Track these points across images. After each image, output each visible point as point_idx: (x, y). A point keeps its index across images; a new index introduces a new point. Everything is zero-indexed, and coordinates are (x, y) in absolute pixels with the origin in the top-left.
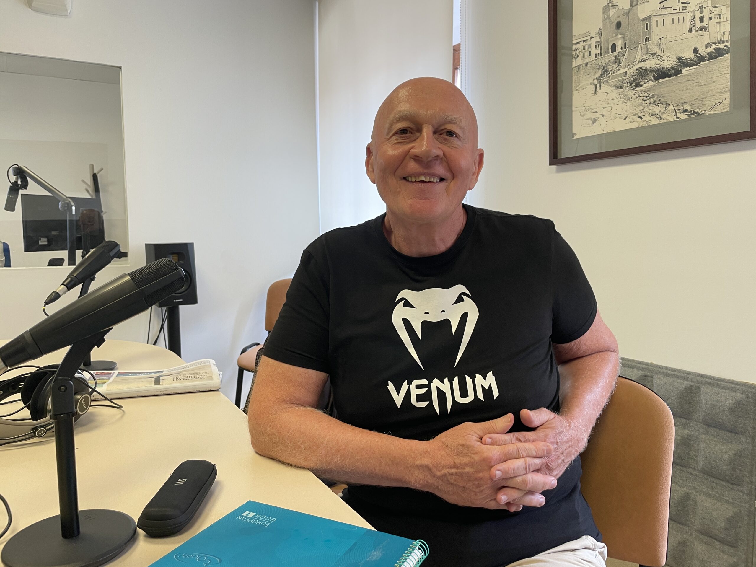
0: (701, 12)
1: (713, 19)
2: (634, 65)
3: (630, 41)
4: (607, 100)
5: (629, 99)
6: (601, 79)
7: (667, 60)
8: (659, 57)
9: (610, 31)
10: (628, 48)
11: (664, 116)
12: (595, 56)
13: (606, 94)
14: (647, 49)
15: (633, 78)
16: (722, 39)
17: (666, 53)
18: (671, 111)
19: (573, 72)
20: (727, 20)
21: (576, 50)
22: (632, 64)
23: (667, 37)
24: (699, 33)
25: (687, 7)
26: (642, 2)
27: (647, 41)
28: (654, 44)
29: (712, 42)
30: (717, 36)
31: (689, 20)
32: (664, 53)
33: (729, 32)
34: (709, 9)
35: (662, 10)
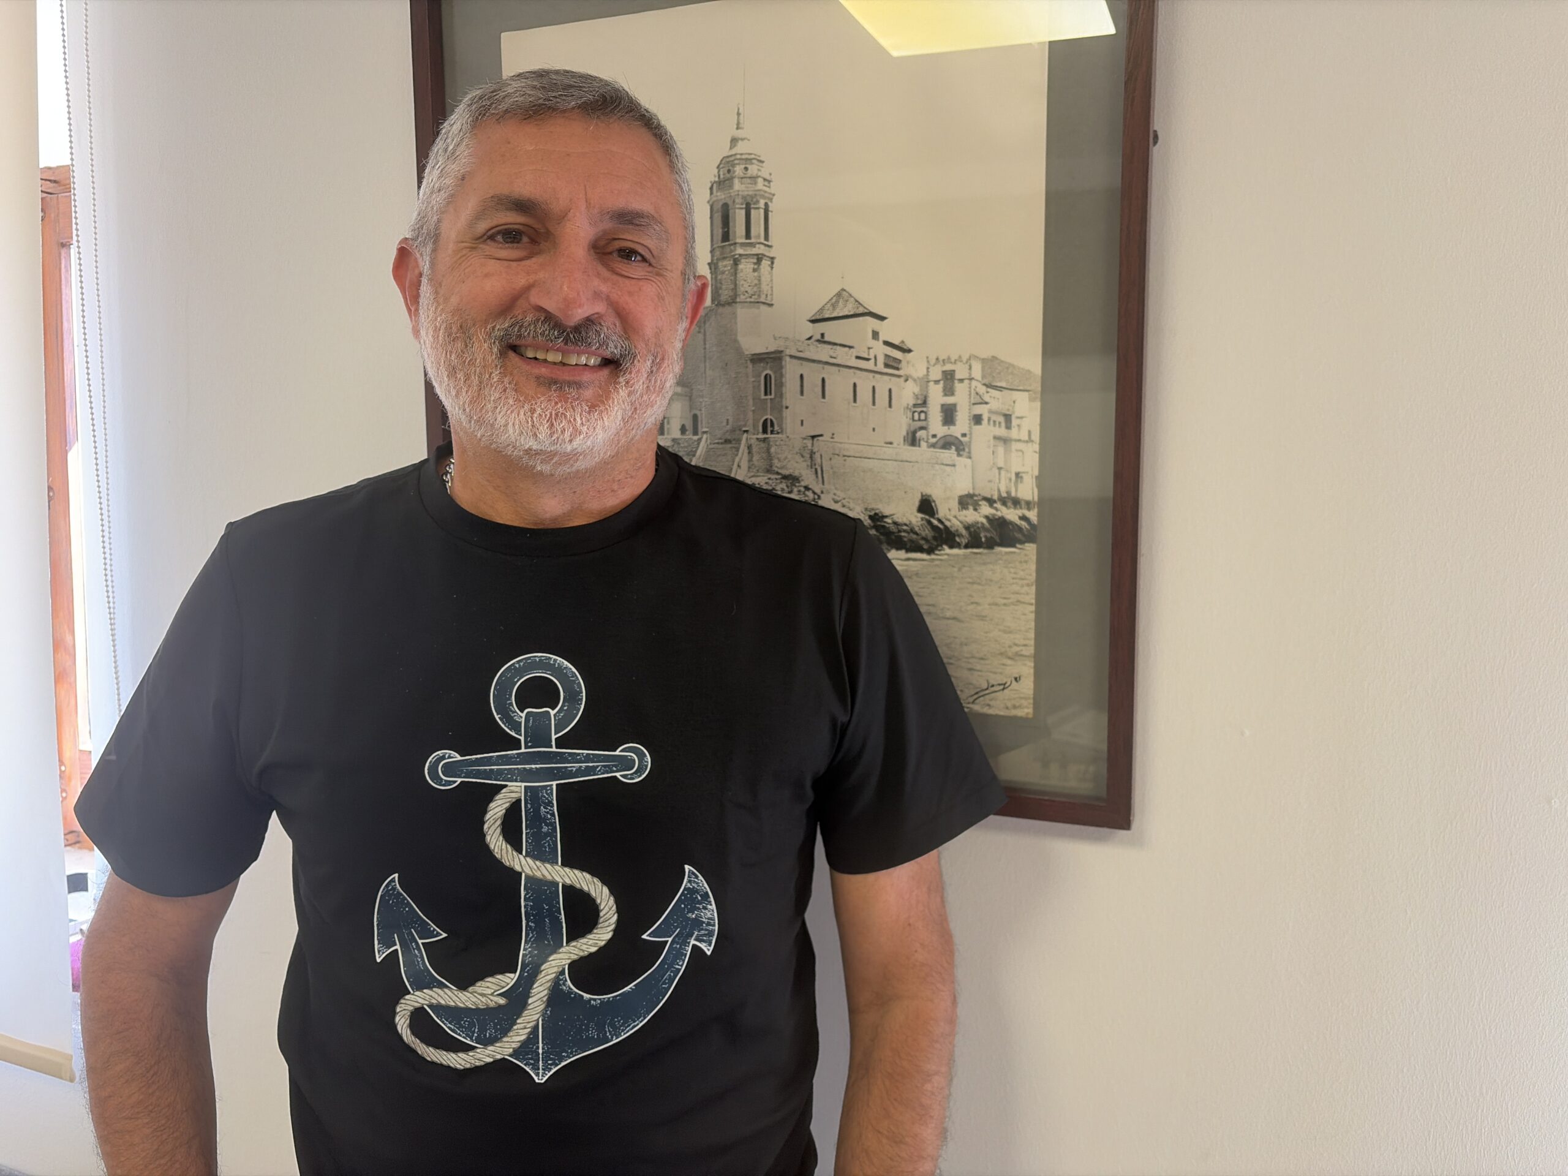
0: (949, 391)
1: (985, 422)
3: (712, 415)
8: (810, 494)
10: (705, 436)
14: (769, 457)
16: (1013, 494)
17: (833, 488)
20: (1030, 441)
23: (834, 436)
24: (938, 454)
25: (900, 361)
26: (752, 300)
27: (769, 431)
28: (793, 447)
29: (980, 495)
30: (997, 481)
31: (908, 405)
32: (826, 486)
33: (1037, 478)
34: (973, 387)
35: (819, 345)
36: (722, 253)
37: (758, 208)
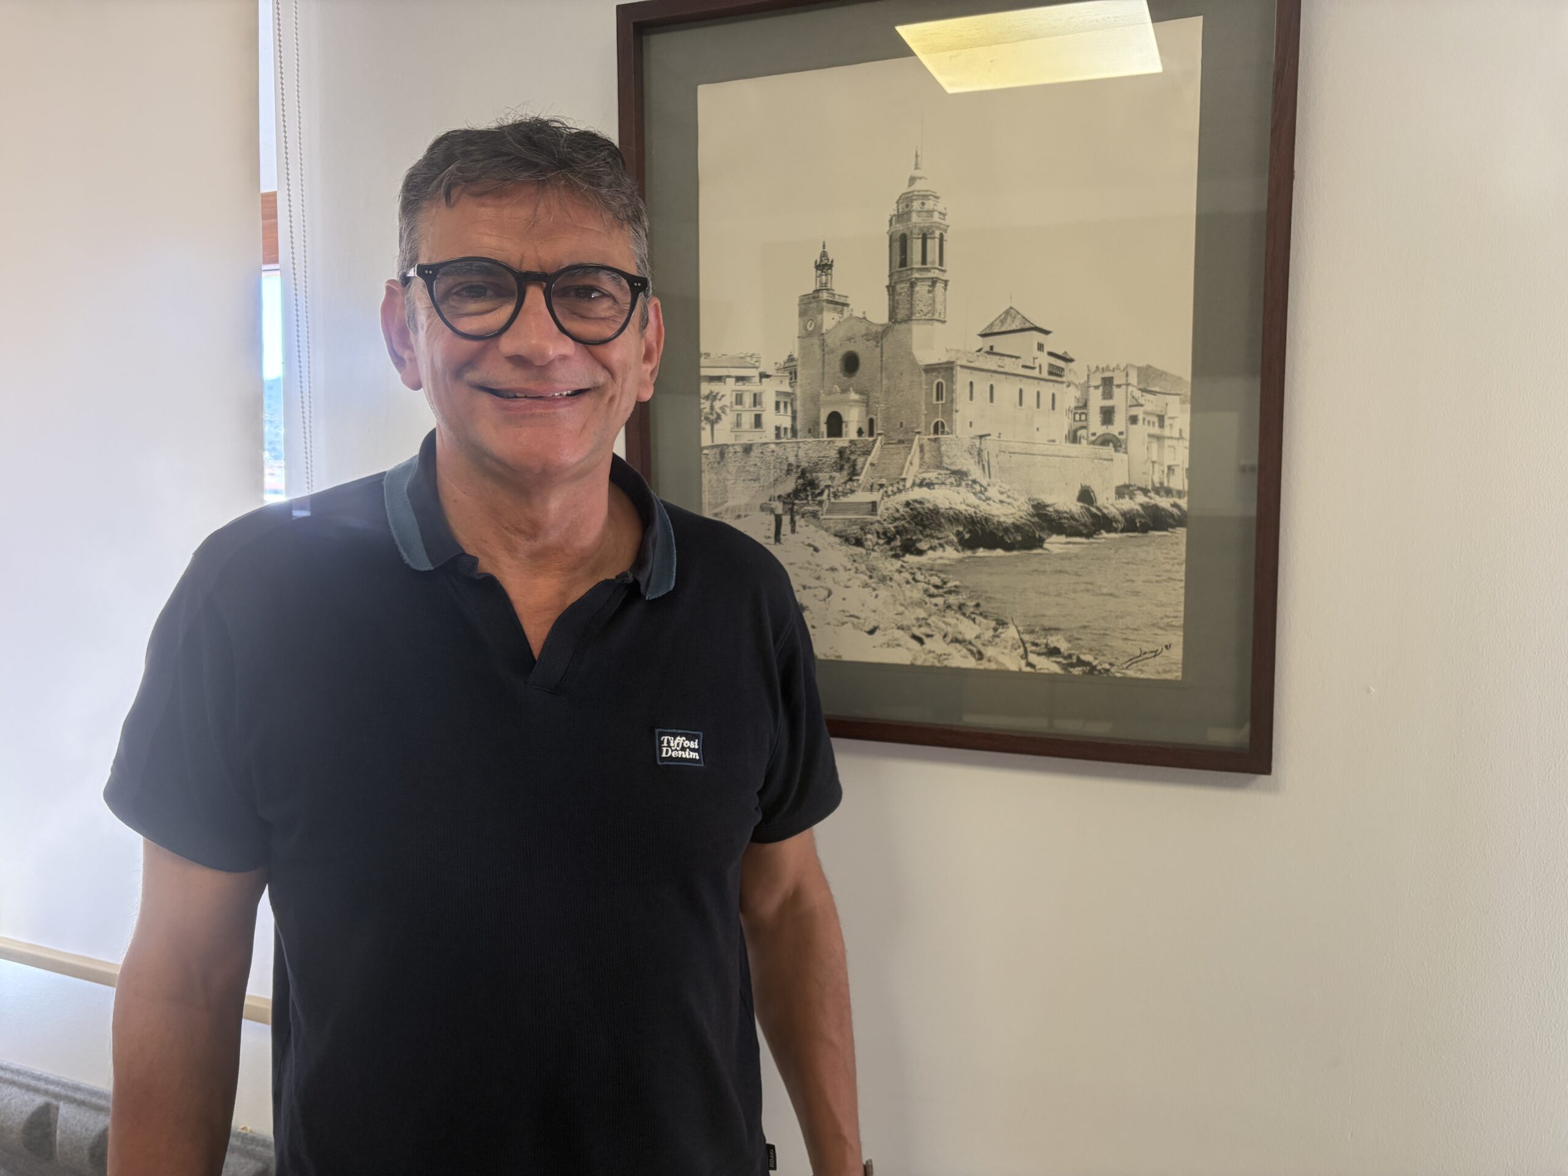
0: (1108, 395)
1: (1140, 422)
2: (900, 491)
3: (887, 419)
4: (811, 567)
5: (883, 579)
6: (793, 504)
7: (1001, 502)
8: (978, 488)
9: (823, 373)
10: (880, 438)
11: (989, 652)
12: (773, 432)
13: (812, 549)
14: (940, 454)
15: (895, 524)
16: (1166, 484)
17: (999, 481)
18: (1010, 643)
19: (704, 460)
20: (1181, 438)
21: (712, 397)
22: (892, 485)
23: (1001, 436)
24: (1097, 450)
25: (1062, 369)
26: (927, 317)
27: (940, 432)
28: (962, 446)
29: (1135, 485)
30: (1151, 472)
31: (1070, 407)
32: (993, 479)
33: (1187, 470)
34: (1129, 391)
35: (988, 356)
36: (899, 278)
37: (934, 238)
